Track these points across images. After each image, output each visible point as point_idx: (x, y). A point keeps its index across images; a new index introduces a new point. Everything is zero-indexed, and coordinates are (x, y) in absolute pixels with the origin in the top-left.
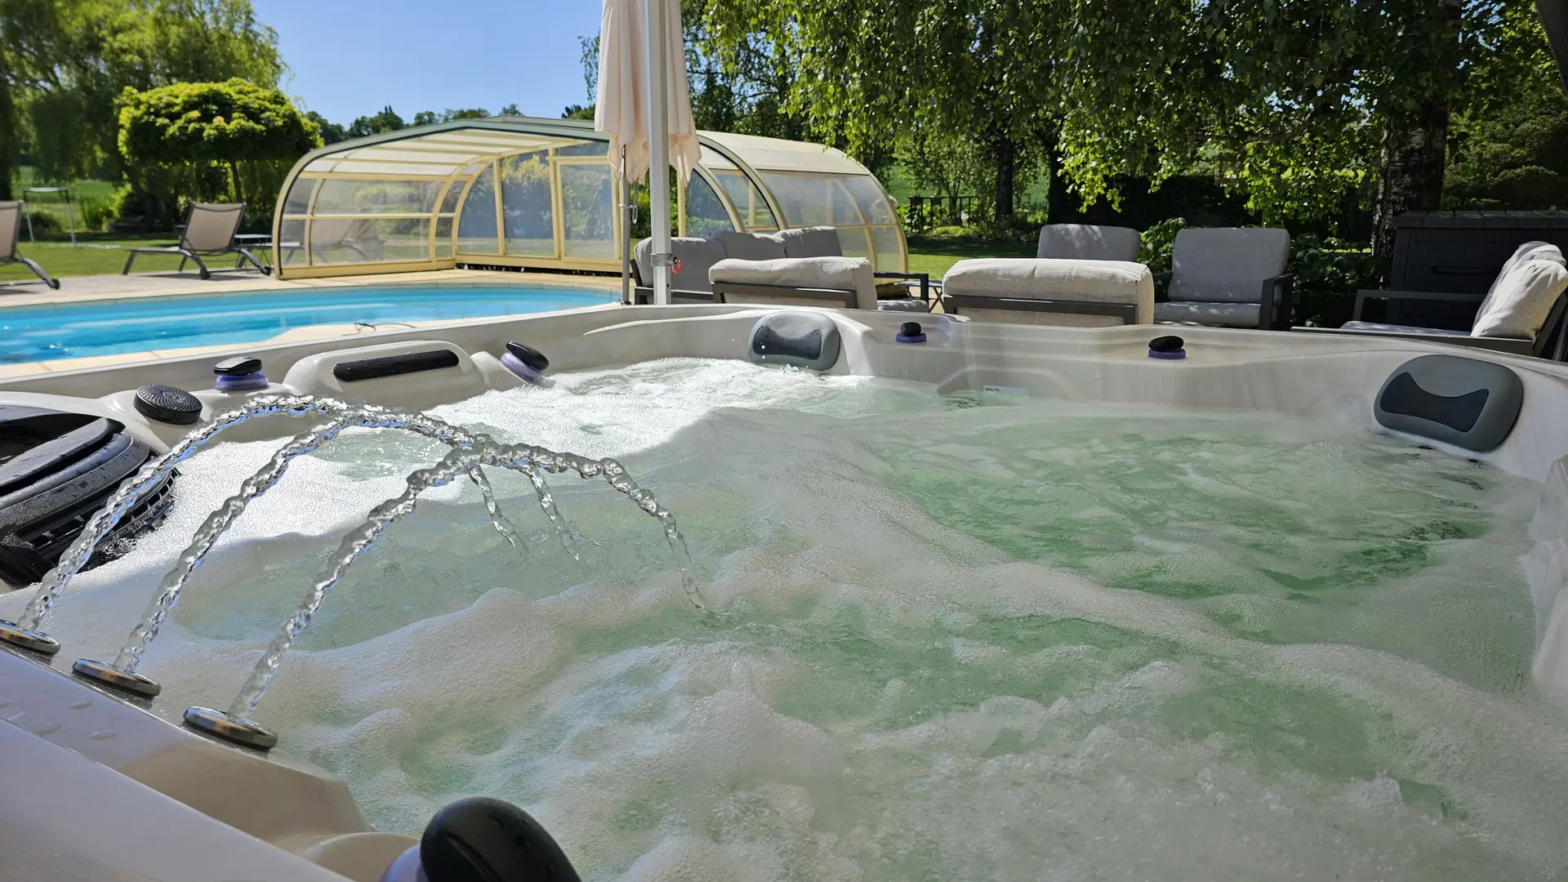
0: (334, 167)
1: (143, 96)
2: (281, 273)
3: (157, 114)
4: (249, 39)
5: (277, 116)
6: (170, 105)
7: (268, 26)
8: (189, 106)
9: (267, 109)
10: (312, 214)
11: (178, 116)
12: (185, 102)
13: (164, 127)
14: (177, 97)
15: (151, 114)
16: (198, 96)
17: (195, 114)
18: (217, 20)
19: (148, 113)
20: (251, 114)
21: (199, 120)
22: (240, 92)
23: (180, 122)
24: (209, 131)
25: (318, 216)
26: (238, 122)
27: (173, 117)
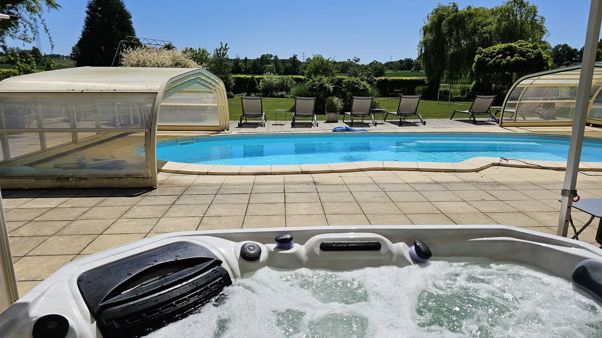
0: (533, 82)
1: (484, 50)
2: (501, 124)
3: (487, 57)
4: (533, 22)
5: (533, 54)
6: (493, 53)
7: (542, 16)
8: (499, 53)
9: (530, 51)
10: (520, 101)
11: (494, 57)
12: (498, 51)
13: (489, 61)
14: (496, 50)
15: (485, 56)
16: (503, 48)
17: (500, 56)
18: (521, 17)
19: (484, 56)
20: (522, 54)
21: (501, 58)
22: (520, 46)
23: (494, 59)
24: (504, 62)
25: (522, 101)
26: (517, 57)
27: (492, 57)
